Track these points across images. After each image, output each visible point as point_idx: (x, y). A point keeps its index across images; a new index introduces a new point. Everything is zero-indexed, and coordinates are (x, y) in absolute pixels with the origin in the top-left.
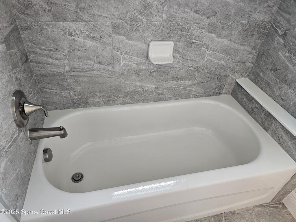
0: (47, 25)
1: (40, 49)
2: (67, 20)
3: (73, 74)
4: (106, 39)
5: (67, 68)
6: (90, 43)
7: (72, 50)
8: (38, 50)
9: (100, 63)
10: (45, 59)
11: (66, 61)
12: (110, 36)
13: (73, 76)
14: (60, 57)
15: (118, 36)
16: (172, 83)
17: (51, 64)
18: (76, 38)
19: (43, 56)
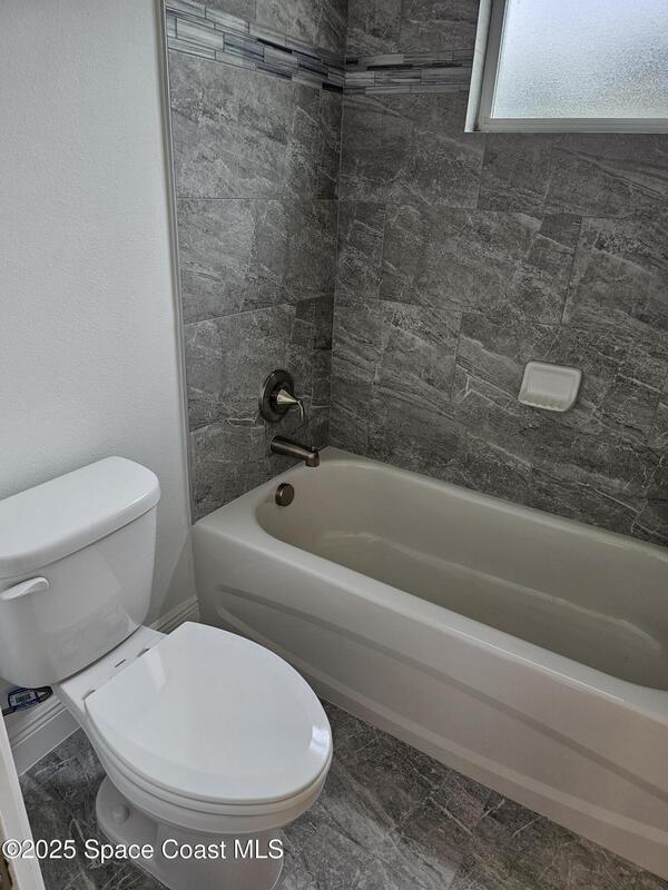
0: (368, 302)
1: (350, 337)
2: (396, 300)
3: (383, 389)
4: (448, 341)
5: (377, 378)
6: (420, 342)
7: (391, 348)
8: (347, 339)
9: (429, 381)
10: (352, 354)
11: (379, 365)
12: (456, 336)
13: (382, 394)
14: (372, 355)
15: (470, 339)
16: (574, 472)
17: (357, 364)
18: (402, 330)
19: (351, 348)
